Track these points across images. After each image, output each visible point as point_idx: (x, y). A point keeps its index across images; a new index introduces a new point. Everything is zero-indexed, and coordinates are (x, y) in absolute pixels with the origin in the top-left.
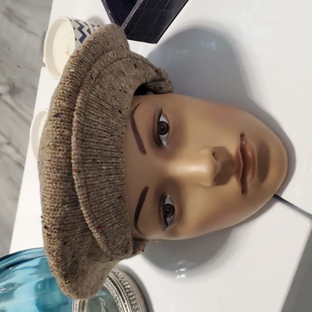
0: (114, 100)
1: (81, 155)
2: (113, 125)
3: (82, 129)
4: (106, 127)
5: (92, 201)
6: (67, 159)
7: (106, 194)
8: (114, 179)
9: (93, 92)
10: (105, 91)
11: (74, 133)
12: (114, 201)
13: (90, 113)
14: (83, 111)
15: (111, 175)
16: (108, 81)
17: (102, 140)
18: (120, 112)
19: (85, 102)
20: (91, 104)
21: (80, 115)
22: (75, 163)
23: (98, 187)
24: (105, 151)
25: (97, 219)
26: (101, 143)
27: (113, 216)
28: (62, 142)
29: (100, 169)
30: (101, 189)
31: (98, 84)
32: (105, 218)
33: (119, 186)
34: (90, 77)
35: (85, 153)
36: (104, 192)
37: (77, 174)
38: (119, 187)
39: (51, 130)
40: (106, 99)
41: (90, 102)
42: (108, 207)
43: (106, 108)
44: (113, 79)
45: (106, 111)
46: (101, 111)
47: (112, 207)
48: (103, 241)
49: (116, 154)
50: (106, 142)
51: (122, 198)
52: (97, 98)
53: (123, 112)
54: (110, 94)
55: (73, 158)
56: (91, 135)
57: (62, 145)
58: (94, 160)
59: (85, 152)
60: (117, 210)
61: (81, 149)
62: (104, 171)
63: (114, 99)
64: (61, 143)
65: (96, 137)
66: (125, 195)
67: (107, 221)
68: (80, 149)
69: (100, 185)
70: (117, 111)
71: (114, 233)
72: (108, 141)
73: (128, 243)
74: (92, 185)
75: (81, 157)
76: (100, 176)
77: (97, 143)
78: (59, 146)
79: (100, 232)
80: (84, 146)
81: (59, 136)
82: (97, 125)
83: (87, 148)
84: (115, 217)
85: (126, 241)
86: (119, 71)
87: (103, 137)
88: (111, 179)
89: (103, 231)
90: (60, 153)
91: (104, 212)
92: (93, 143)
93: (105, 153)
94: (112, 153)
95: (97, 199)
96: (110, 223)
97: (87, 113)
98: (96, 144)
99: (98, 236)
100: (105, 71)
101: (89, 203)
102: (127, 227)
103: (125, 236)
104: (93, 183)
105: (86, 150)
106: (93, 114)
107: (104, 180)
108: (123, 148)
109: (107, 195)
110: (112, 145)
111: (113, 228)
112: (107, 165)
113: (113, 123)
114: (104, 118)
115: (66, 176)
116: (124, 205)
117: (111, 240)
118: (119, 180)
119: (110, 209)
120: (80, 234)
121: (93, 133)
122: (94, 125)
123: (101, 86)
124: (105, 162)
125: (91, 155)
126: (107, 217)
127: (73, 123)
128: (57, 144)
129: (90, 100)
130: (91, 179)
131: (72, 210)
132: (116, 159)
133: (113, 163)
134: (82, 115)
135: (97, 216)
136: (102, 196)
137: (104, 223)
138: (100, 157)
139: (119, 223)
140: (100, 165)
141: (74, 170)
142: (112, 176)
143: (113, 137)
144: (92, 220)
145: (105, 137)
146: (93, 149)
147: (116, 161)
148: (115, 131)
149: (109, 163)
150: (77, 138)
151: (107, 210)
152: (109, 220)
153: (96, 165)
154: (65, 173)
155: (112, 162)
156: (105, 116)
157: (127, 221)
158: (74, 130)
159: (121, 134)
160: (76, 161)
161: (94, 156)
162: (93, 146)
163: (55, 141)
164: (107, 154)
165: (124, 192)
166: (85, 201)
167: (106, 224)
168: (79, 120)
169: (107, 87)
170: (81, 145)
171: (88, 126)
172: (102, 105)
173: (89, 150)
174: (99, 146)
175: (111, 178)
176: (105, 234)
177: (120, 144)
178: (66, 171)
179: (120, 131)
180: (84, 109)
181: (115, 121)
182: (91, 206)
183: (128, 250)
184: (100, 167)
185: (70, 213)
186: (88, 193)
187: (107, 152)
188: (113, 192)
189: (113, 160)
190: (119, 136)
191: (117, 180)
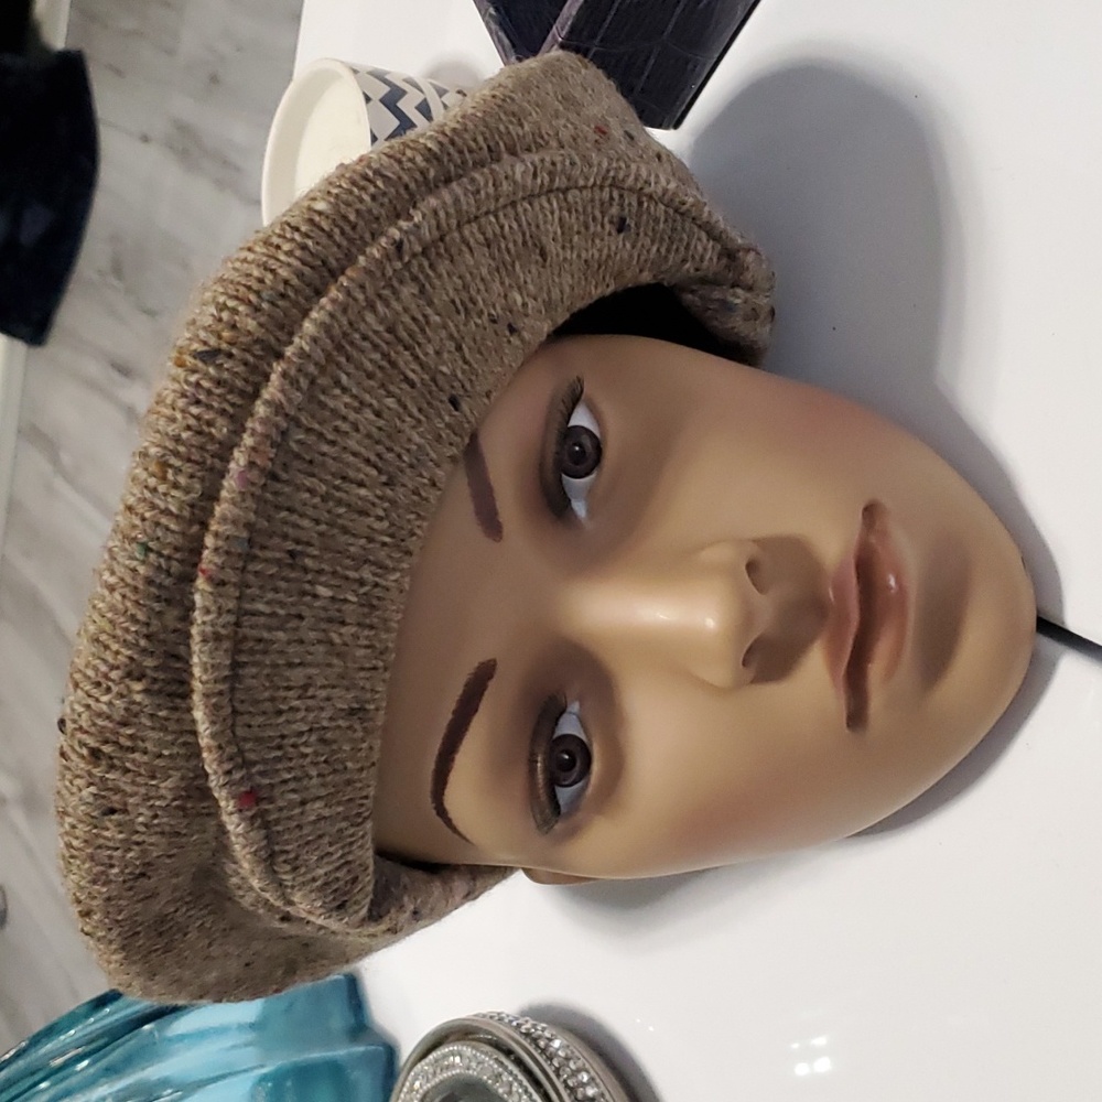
0: (449, 352)
1: (249, 526)
2: (408, 447)
3: (284, 433)
4: (380, 448)
5: (243, 698)
6: (191, 522)
7: (305, 687)
8: (349, 643)
9: (380, 307)
10: (429, 311)
11: (248, 440)
12: (331, 719)
13: (338, 383)
14: (312, 369)
15: (343, 623)
16: (460, 277)
17: (346, 492)
18: (454, 402)
19: (332, 338)
20: (355, 354)
21: (294, 383)
22: (216, 550)
23: (278, 652)
24: (345, 531)
25: (247, 764)
26: (340, 502)
27: (314, 773)
28: (193, 458)
29: (304, 593)
30: (290, 665)
31: (415, 279)
32: (277, 771)
33: (362, 669)
34: (392, 249)
35: (266, 524)
36: (297, 676)
37: (209, 589)
38: (362, 674)
39: (169, 401)
40: (419, 344)
41: (352, 343)
42: (301, 734)
43: (407, 380)
44: (484, 271)
45: (401, 389)
46: (383, 386)
47: (313, 738)
48: (253, 849)
49: (382, 554)
50: (360, 503)
51: (360, 715)
52: (387, 335)
53: (465, 407)
54: (445, 327)
55: (214, 527)
56: (311, 462)
57: (188, 468)
58: (292, 554)
59: (269, 519)
60: (334, 752)
61: (254, 506)
62: (317, 604)
63: (453, 349)
64: (189, 460)
65: (329, 477)
66: (377, 709)
67: (285, 782)
68: (250, 503)
69: (291, 650)
70: (445, 398)
71: (305, 831)
72: (369, 501)
73: (355, 880)
74: (260, 640)
75: (245, 534)
76: (300, 617)
77: (325, 499)
78: (178, 471)
79: (249, 814)
80: (269, 496)
81: (189, 433)
82: (347, 433)
83: (278, 508)
84: (319, 775)
85: (345, 870)
86: (525, 243)
87: (352, 482)
88: (337, 640)
89: (263, 814)
90: (173, 497)
91: (279, 747)
92: (307, 495)
93: (344, 539)
94: (371, 545)
95: (267, 694)
96: (294, 791)
97: (323, 381)
98: (317, 500)
99: (238, 825)
100: (466, 233)
101: (231, 700)
102: (360, 820)
103: (347, 850)
104: (265, 635)
105: (272, 512)
106: (345, 390)
107: (312, 635)
108: (414, 538)
109: (306, 691)
110: (380, 519)
111: (302, 813)
112: (339, 584)
113: (409, 440)
114: (386, 414)
115: (168, 582)
116: (363, 741)
117: (287, 852)
118: (367, 647)
119: (306, 744)
120: (174, 799)
121: (321, 458)
122: (336, 430)
123: (422, 290)
124: (334, 573)
125: (285, 537)
126: (290, 770)
127: (258, 402)
128: (174, 461)
129: (357, 336)
130: (262, 620)
131: (159, 707)
132: (379, 571)
133: (362, 583)
134: (304, 383)
135: (252, 756)
136: (289, 688)
137: (272, 786)
138: (320, 549)
139: (328, 800)
140: (309, 577)
141: (203, 571)
142: (344, 630)
143: (392, 490)
144: (227, 766)
145: (361, 484)
146: (302, 516)
147: (377, 579)
148: (408, 470)
149: (347, 578)
150: (251, 464)
151: (294, 746)
152: (295, 778)
153: (293, 575)
154: (168, 573)
155: (362, 578)
156: (389, 408)
157: (365, 801)
158: (253, 430)
159: (425, 484)
160: (220, 543)
161: (298, 542)
162: (305, 504)
163: (171, 448)
164: (351, 545)
165: (377, 696)
166: (216, 691)
167: (277, 792)
168: (283, 400)
169: (446, 298)
170: (258, 492)
171: (309, 430)
172: (393, 364)
173: (284, 514)
174: (329, 512)
175: (341, 634)
176: (266, 825)
177: (409, 521)
178: (174, 563)
179: (425, 474)
180: (316, 364)
181: (421, 435)
182: (235, 712)
183: (348, 904)
184: (307, 587)
185: (152, 715)
186: (235, 665)
187: (351, 540)
188: (334, 687)
189: (366, 573)
190: (416, 492)
191: (360, 646)
